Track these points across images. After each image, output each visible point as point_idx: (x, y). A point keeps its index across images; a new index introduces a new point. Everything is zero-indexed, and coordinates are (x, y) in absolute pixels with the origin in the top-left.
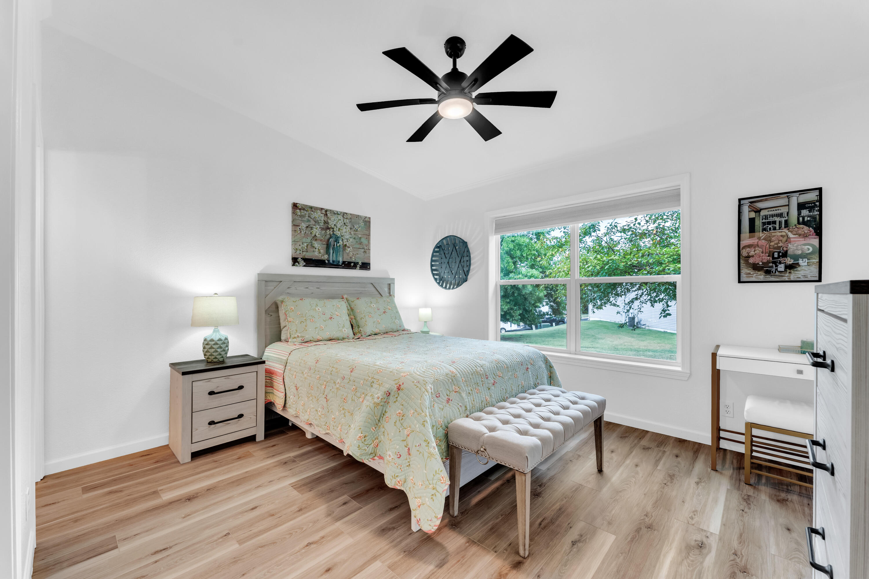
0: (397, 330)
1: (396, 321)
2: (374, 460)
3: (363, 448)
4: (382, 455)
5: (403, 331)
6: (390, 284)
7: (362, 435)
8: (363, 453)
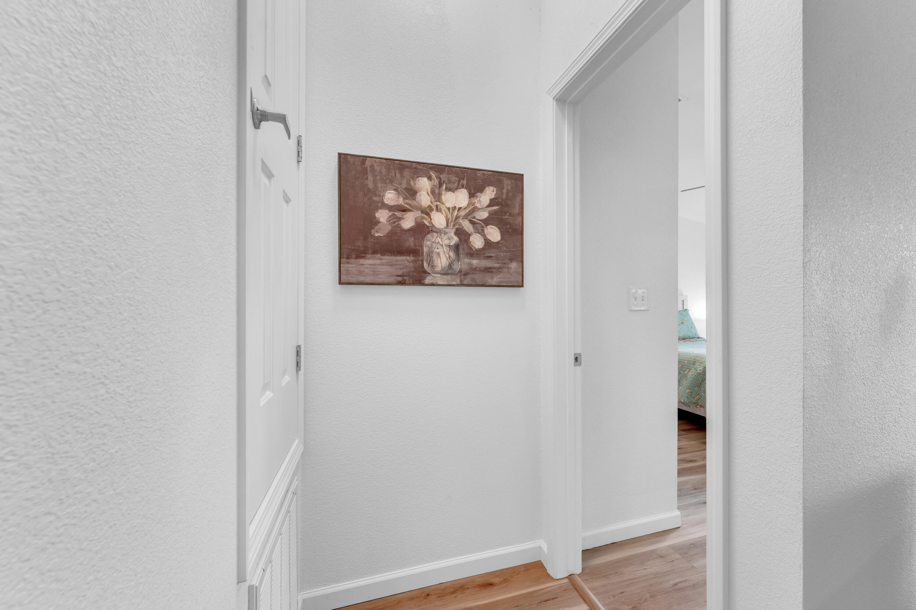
0: (693, 337)
1: (692, 330)
2: (697, 407)
3: (690, 399)
4: (702, 405)
5: (698, 338)
6: (683, 300)
7: (689, 391)
8: (690, 402)
